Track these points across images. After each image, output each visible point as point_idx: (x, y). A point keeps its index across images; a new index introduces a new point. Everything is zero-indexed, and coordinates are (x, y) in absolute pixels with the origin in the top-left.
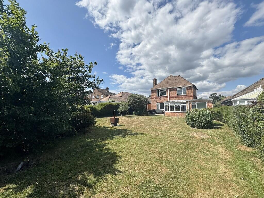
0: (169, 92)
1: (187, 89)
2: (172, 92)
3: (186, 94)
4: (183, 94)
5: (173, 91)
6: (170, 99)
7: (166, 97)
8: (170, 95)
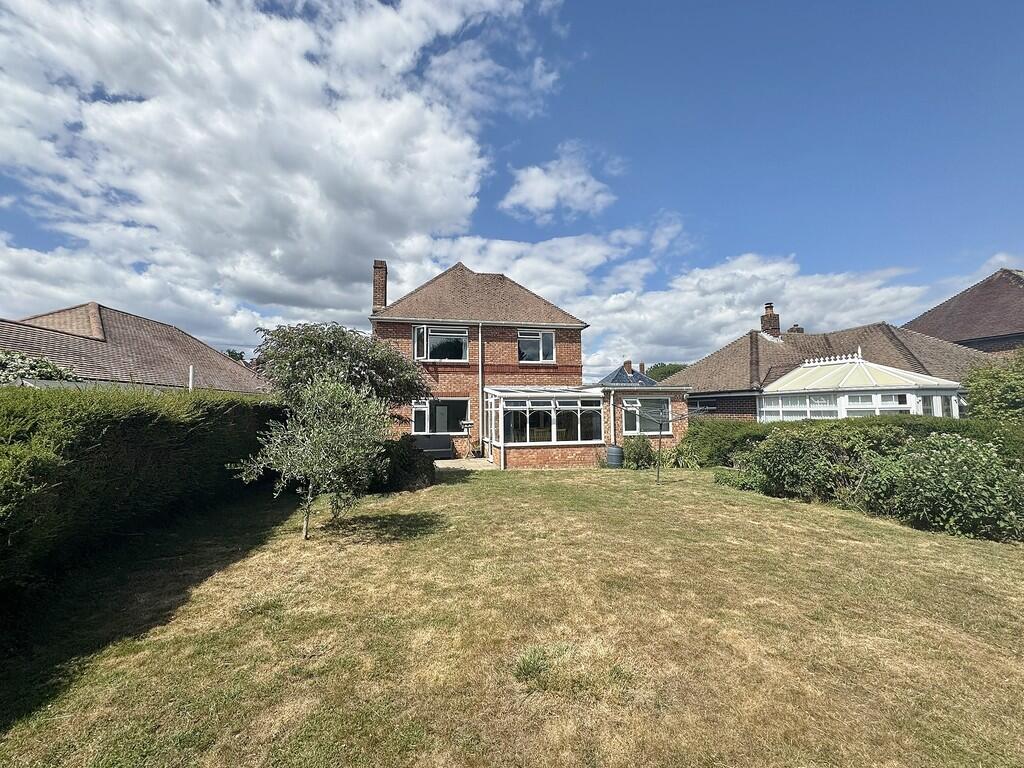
0: (483, 345)
1: (559, 339)
2: (497, 346)
3: (553, 361)
4: (541, 361)
5: (501, 340)
6: (489, 378)
7: (469, 369)
8: (487, 362)
